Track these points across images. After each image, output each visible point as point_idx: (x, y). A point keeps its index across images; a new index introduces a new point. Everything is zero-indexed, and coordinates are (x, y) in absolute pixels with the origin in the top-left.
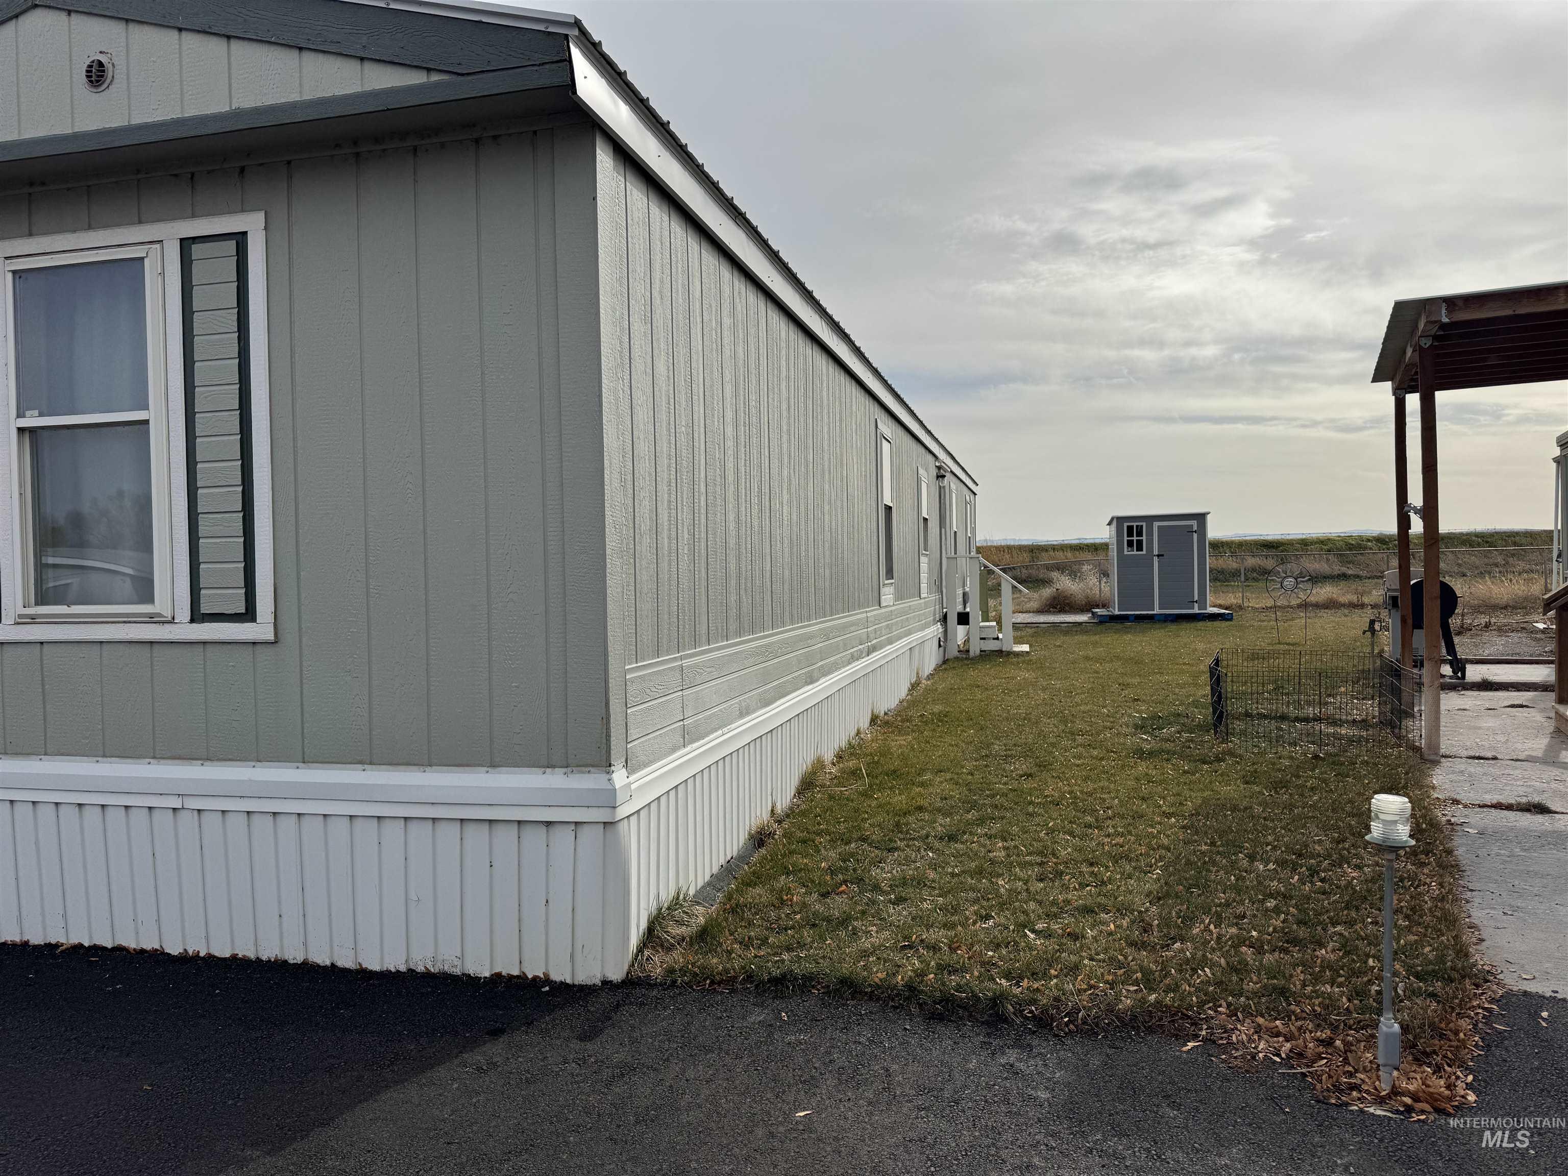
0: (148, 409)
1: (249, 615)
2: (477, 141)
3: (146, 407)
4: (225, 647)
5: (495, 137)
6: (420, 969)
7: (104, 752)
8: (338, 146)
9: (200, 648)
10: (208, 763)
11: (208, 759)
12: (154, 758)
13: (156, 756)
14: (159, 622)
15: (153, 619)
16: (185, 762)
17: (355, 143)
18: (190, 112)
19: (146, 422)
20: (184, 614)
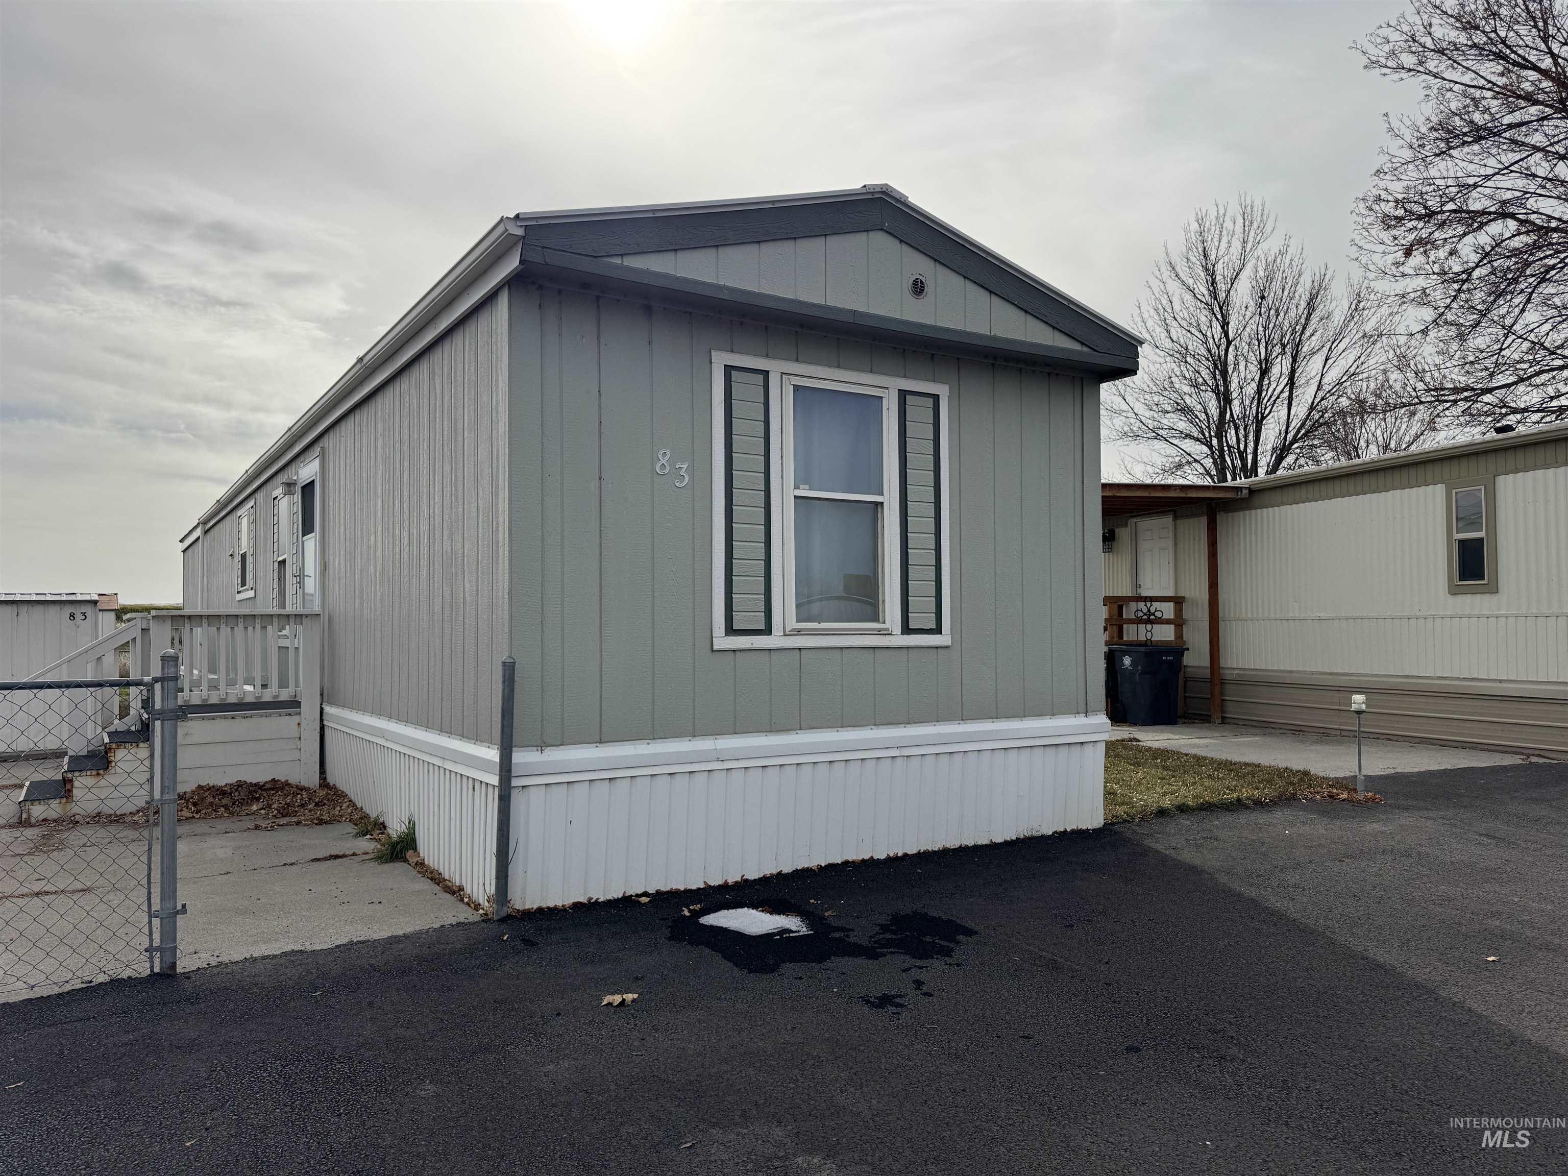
0: (883, 495)
1: (938, 630)
2: (1049, 374)
3: (881, 493)
4: (923, 650)
5: (1057, 374)
6: (1022, 836)
7: (843, 723)
8: (986, 357)
9: (905, 651)
10: (909, 725)
11: (909, 723)
12: (875, 725)
13: (876, 724)
14: (883, 634)
15: (880, 632)
16: (894, 726)
17: (995, 358)
18: (970, 329)
19: (882, 503)
20: (897, 629)
